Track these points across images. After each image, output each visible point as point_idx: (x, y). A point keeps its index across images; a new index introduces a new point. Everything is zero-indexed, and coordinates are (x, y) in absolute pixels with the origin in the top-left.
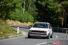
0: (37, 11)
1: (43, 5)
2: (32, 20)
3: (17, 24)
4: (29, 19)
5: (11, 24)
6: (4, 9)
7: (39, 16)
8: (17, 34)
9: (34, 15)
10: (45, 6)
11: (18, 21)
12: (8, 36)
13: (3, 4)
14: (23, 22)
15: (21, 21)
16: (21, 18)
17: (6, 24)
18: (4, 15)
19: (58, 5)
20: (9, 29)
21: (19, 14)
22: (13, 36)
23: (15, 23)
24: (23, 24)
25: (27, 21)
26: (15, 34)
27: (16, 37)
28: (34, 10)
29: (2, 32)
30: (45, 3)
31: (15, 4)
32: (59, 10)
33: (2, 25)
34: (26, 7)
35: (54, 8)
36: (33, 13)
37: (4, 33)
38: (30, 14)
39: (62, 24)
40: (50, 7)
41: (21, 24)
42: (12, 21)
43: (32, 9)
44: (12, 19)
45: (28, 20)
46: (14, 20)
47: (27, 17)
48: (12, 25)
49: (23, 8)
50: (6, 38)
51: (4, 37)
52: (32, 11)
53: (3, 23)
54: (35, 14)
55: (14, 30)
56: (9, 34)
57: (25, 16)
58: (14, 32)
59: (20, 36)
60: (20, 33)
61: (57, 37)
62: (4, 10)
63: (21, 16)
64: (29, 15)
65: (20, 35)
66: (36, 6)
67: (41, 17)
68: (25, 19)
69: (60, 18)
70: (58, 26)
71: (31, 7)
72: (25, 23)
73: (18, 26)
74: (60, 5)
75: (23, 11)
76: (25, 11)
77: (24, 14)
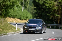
0: (35, 9)
1: (40, 3)
2: (31, 17)
3: (16, 21)
4: (28, 16)
5: (10, 21)
6: (3, 7)
7: (37, 14)
8: (16, 31)
9: (32, 13)
10: (42, 4)
11: (17, 19)
12: (7, 32)
13: (1, 2)
14: (22, 20)
15: (20, 19)
16: (20, 15)
17: (5, 21)
18: (3, 13)
19: (55, 3)
20: (8, 26)
21: (18, 12)
22: (12, 33)
23: (15, 20)
24: (22, 21)
25: (25, 19)
26: (13, 31)
27: (14, 33)
28: (33, 8)
29: (1, 29)
30: (42, 1)
31: (13, 2)
32: (56, 8)
33: (1, 22)
34: (24, 6)
35: (51, 5)
36: (32, 11)
37: (3, 30)
38: (29, 12)
39: (58, 21)
40: (47, 5)
41: (20, 22)
42: (12, 18)
43: (31, 8)
44: (12, 17)
45: (27, 18)
46: (14, 17)
47: (26, 15)
48: (12, 22)
49: (22, 6)
50: (4, 35)
51: (3, 34)
52: (31, 9)
53: (2, 20)
54: (34, 11)
55: (13, 27)
56: (8, 30)
57: (24, 14)
58: (13, 29)
59: (18, 33)
60: (19, 30)
61: (53, 33)
62: (3, 9)
63: (21, 13)
64: (27, 13)
65: (19, 31)
66: (34, 5)
67: (39, 14)
68: (24, 17)
69: (57, 15)
70: (55, 22)
71: (30, 6)
72: (24, 20)
73: (17, 24)
74: (56, 3)
75: (22, 9)
76: (24, 9)
77: (23, 12)
